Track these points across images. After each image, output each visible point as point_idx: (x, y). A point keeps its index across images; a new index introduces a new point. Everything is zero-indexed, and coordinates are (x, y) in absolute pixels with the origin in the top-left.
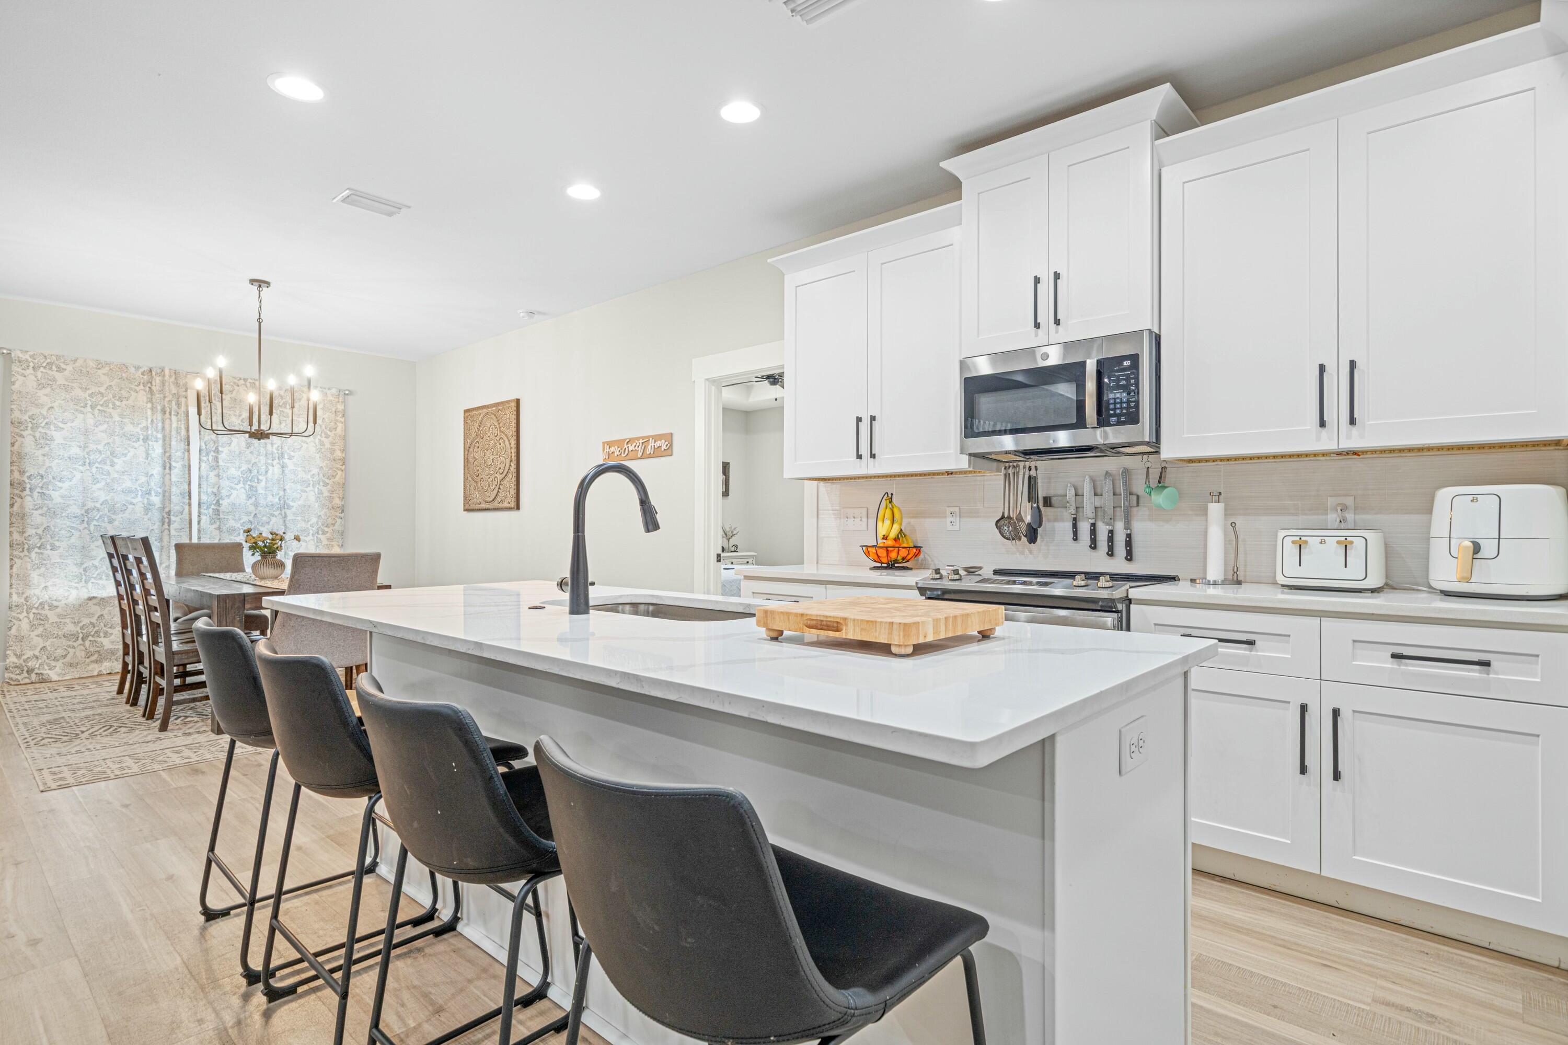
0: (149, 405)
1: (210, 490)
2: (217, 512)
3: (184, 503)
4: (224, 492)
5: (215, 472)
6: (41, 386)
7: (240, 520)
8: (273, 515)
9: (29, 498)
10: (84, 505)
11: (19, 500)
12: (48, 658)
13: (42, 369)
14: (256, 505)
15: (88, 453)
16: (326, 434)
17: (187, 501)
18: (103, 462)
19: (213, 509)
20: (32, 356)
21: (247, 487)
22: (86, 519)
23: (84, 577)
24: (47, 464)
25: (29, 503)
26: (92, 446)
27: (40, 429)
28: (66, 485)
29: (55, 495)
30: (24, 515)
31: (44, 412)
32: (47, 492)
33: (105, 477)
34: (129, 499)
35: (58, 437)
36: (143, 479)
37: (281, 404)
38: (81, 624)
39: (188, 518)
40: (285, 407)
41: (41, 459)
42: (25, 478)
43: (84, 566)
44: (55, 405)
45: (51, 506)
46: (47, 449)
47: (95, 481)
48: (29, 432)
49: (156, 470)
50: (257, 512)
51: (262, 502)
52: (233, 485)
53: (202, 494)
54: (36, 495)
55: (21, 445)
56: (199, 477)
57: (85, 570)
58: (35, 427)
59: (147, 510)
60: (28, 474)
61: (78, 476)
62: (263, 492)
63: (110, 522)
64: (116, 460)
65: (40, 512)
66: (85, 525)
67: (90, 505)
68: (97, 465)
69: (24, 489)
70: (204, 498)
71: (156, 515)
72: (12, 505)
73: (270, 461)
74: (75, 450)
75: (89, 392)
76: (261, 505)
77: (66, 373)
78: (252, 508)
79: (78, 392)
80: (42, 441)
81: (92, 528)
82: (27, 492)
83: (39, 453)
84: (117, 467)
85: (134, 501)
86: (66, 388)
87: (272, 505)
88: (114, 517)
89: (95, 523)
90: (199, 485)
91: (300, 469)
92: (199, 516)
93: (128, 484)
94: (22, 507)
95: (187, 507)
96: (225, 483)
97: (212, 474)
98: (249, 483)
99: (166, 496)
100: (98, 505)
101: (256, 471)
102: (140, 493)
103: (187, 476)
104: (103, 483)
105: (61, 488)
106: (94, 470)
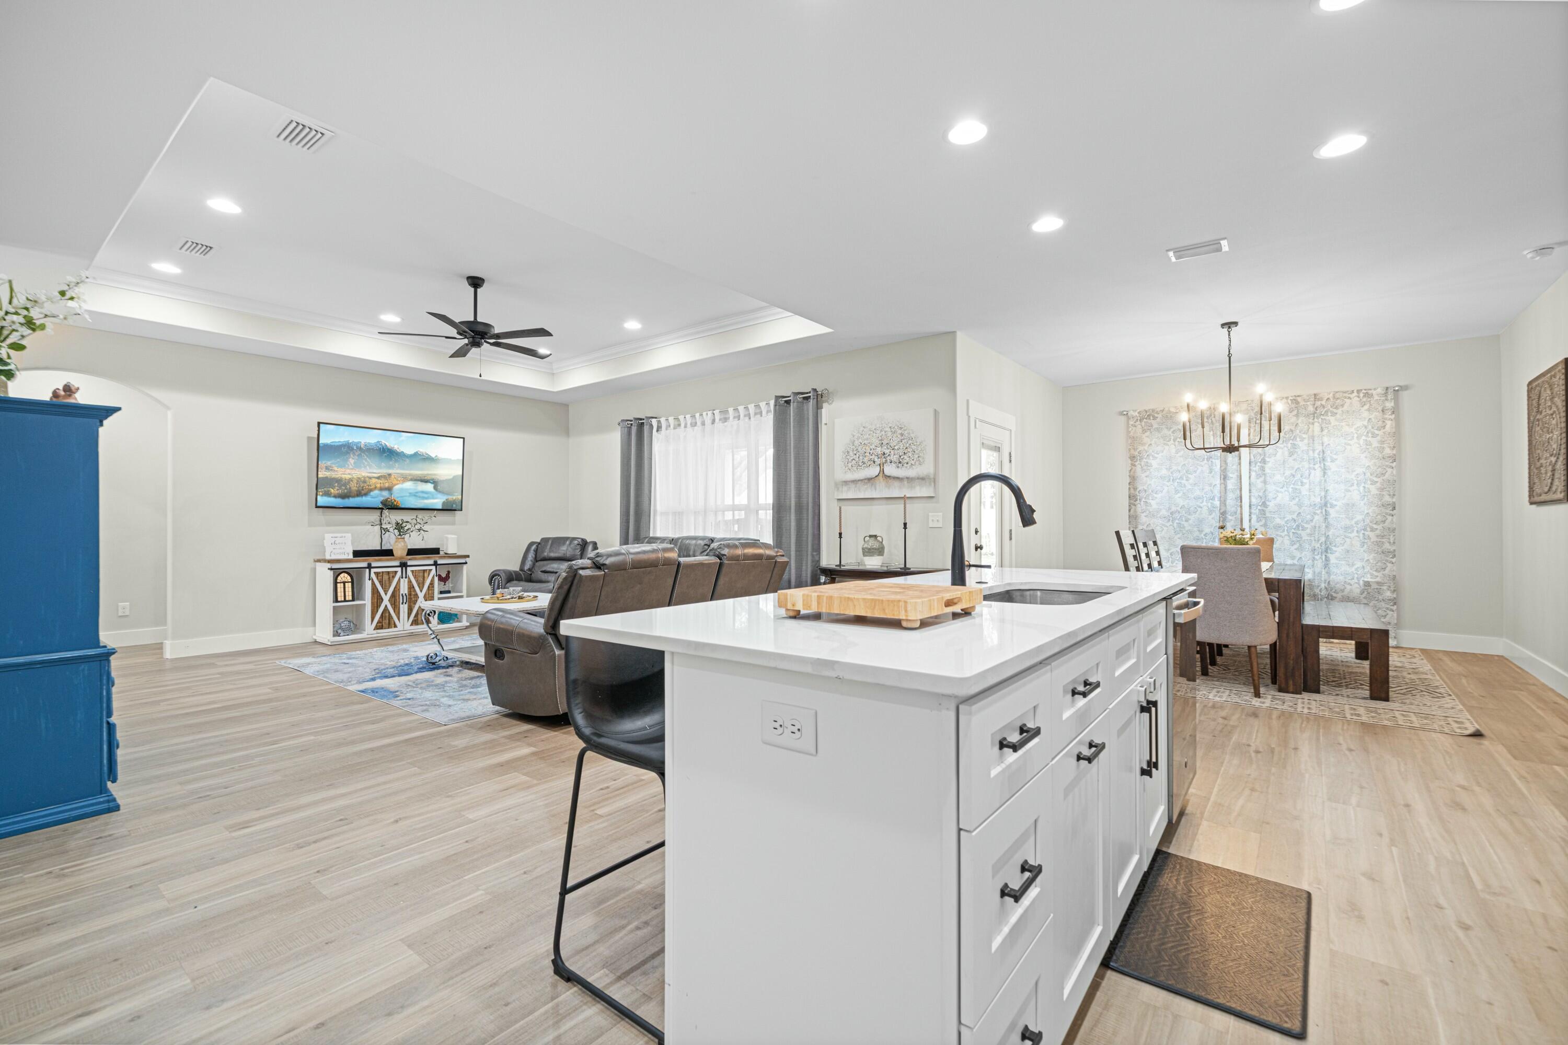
0: (1212, 433)
1: (1256, 494)
2: (1263, 512)
3: (1237, 505)
4: (1271, 496)
5: (1262, 479)
6: (1144, 431)
7: (1284, 518)
8: (1315, 513)
9: (1139, 505)
10: (1170, 509)
11: (1133, 507)
13: (1145, 420)
14: (1300, 505)
15: (1172, 473)
16: (1373, 434)
17: (1239, 504)
18: (1181, 478)
19: (1259, 510)
20: (1139, 413)
21: (1290, 490)
22: (1171, 519)
23: (1171, 559)
24: (1149, 483)
25: (1139, 508)
26: (1174, 468)
27: (1144, 460)
28: (1159, 496)
29: (1153, 502)
30: (1137, 516)
31: (1146, 448)
32: (1148, 501)
33: (1182, 489)
34: (1198, 504)
35: (1154, 463)
36: (1207, 488)
37: (1323, 413)
39: (1239, 517)
40: (1327, 415)
41: (1145, 479)
42: (1137, 493)
43: (1170, 551)
44: (1153, 442)
45: (1151, 510)
46: (1148, 472)
47: (1177, 492)
48: (1138, 462)
49: (1217, 481)
50: (1301, 511)
51: (1306, 502)
52: (1279, 489)
53: (1252, 497)
54: (1142, 503)
55: (1134, 472)
56: (1250, 484)
57: (1171, 554)
58: (1141, 459)
59: (1211, 512)
60: (1138, 490)
61: (1166, 489)
62: (1308, 493)
63: (1186, 521)
64: (1190, 476)
65: (1144, 514)
66: (1171, 523)
67: (1174, 509)
68: (1178, 481)
69: (1136, 500)
70: (1254, 500)
71: (1217, 514)
72: (1130, 510)
73: (1312, 466)
74: (1164, 472)
75: (1172, 430)
76: (1306, 505)
77: (1158, 420)
78: (1296, 508)
79: (1165, 431)
80: (1145, 468)
81: (1175, 525)
82: (1138, 502)
83: (1143, 475)
84: (1191, 481)
85: (1201, 505)
86: (1158, 430)
87: (1315, 505)
88: (1189, 517)
89: (1177, 521)
90: (1250, 490)
91: (1343, 470)
92: (1250, 515)
93: (1198, 493)
94: (1135, 511)
95: (1239, 509)
96: (1271, 488)
97: (1259, 481)
98: (1292, 486)
99: (1223, 502)
100: (1179, 509)
101: (1299, 475)
102: (1205, 499)
103: (1239, 484)
104: (1182, 493)
105: (1156, 498)
106: (1176, 484)
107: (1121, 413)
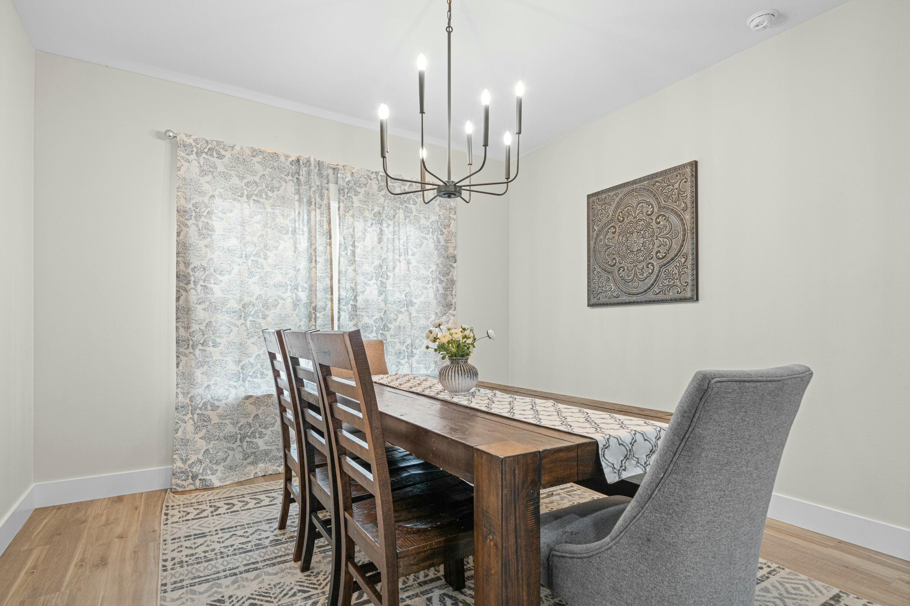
0: (297, 197)
1: (348, 286)
2: (355, 307)
3: (326, 298)
4: (359, 288)
5: (352, 267)
6: (203, 173)
7: (372, 316)
8: (401, 312)
9: (193, 292)
10: (241, 300)
11: (184, 293)
12: (210, 462)
13: (204, 155)
14: (385, 301)
15: (244, 245)
16: (441, 231)
17: (330, 297)
18: (257, 255)
19: (352, 305)
20: (195, 140)
21: (379, 283)
22: (243, 314)
23: (241, 375)
24: (209, 256)
25: (193, 296)
26: (248, 238)
27: (203, 219)
28: (225, 278)
29: (216, 289)
30: (189, 309)
31: (206, 200)
32: (209, 286)
33: (259, 270)
34: (280, 294)
35: (218, 225)
36: (292, 273)
37: (405, 200)
38: (239, 425)
39: (330, 314)
40: (409, 203)
41: (204, 250)
42: (189, 271)
43: (242, 364)
44: (216, 193)
45: (213, 300)
46: (209, 240)
47: (251, 274)
48: (193, 221)
49: (303, 264)
50: (386, 309)
51: (390, 299)
52: (366, 281)
53: (341, 290)
54: (199, 288)
55: (186, 236)
56: (339, 272)
57: (242, 368)
58: (198, 216)
59: (295, 305)
60: (192, 266)
61: (236, 268)
62: (391, 288)
63: (264, 318)
64: (269, 254)
65: (203, 306)
66: (242, 321)
67: (247, 299)
68: (252, 258)
69: (188, 283)
70: (343, 294)
71: (303, 311)
72: (178, 299)
73: (397, 257)
74: (233, 242)
75: (245, 181)
76: (389, 302)
77: (226, 160)
78: (382, 305)
79: (235, 180)
80: (204, 232)
81: (248, 323)
82: (192, 285)
83: (202, 243)
84: (270, 261)
85: (284, 296)
86: (225, 176)
87: (399, 302)
88: (267, 312)
89: (251, 318)
90: (339, 280)
91: (421, 266)
92: (339, 312)
93: (279, 278)
94: (187, 301)
95: (329, 303)
96: (360, 279)
97: (351, 269)
98: (380, 279)
99: (312, 290)
100: (253, 300)
101: (385, 267)
102: (289, 287)
103: (329, 270)
104: (258, 277)
105: (221, 281)
106: (250, 262)
107: (164, 136)
